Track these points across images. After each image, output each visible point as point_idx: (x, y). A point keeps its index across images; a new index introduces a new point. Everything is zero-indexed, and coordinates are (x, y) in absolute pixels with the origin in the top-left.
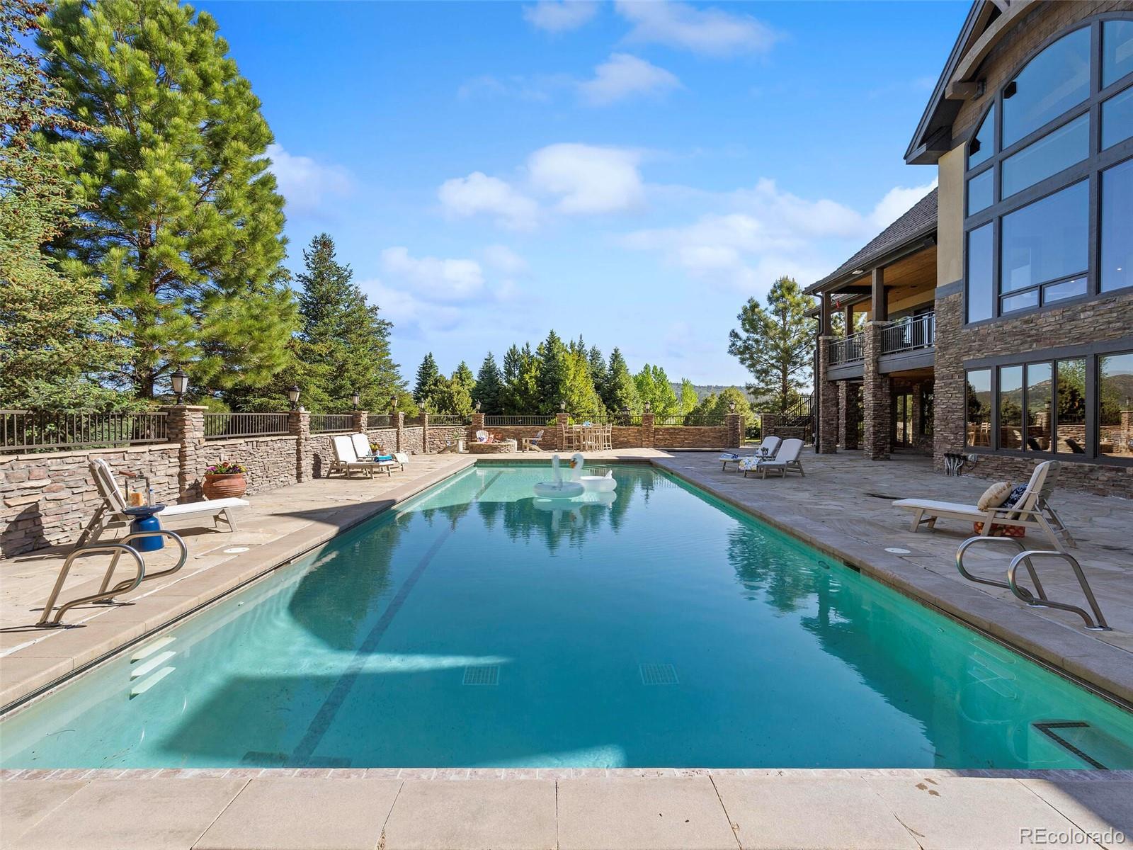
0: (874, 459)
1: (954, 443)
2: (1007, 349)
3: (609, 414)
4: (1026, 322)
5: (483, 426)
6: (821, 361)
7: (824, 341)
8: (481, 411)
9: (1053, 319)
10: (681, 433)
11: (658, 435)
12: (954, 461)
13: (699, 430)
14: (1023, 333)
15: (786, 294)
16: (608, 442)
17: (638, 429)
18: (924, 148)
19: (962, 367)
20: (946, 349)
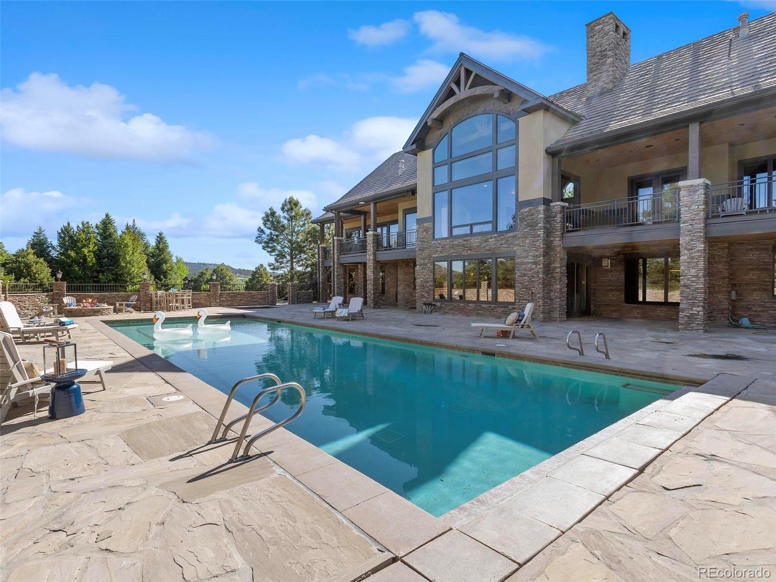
0: (374, 308)
1: (428, 298)
2: (456, 253)
3: (157, 283)
4: (465, 241)
5: (66, 294)
6: (336, 251)
7: (337, 240)
8: (63, 279)
9: (477, 241)
10: (239, 296)
11: (222, 297)
12: (429, 307)
13: (251, 293)
14: (463, 245)
15: (294, 207)
16: (189, 303)
17: (208, 294)
18: (414, 146)
19: (432, 260)
20: (422, 250)
